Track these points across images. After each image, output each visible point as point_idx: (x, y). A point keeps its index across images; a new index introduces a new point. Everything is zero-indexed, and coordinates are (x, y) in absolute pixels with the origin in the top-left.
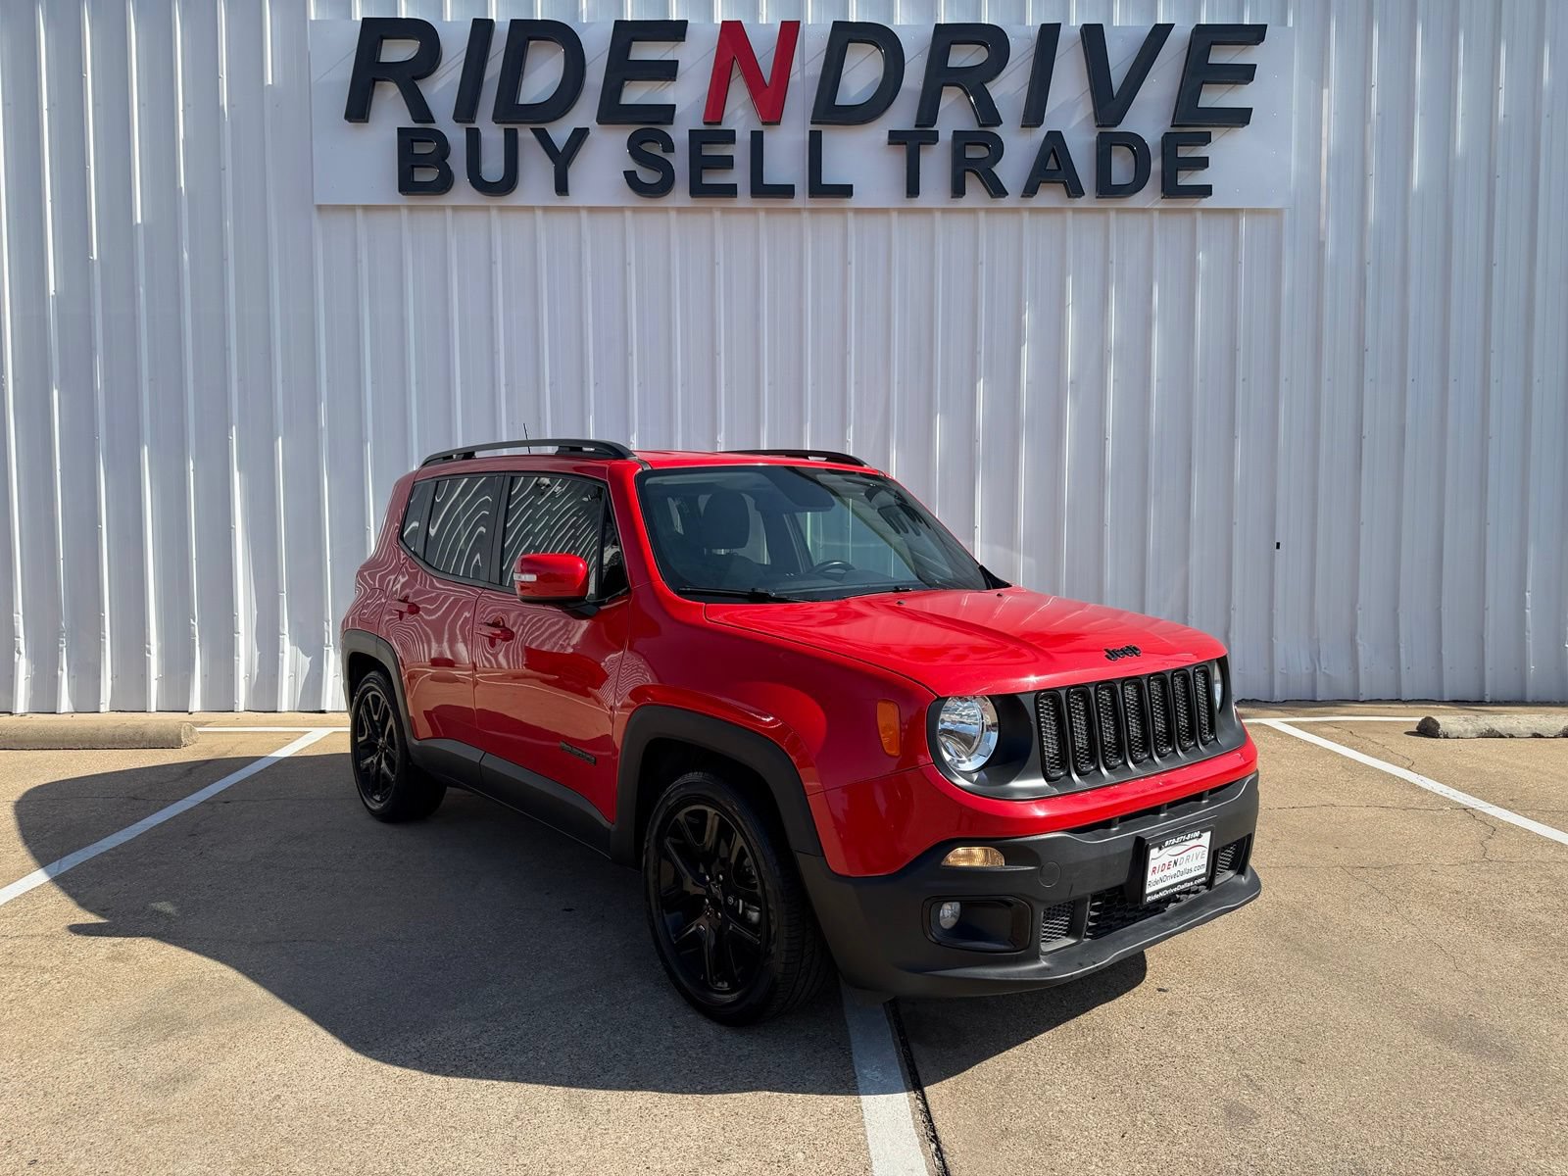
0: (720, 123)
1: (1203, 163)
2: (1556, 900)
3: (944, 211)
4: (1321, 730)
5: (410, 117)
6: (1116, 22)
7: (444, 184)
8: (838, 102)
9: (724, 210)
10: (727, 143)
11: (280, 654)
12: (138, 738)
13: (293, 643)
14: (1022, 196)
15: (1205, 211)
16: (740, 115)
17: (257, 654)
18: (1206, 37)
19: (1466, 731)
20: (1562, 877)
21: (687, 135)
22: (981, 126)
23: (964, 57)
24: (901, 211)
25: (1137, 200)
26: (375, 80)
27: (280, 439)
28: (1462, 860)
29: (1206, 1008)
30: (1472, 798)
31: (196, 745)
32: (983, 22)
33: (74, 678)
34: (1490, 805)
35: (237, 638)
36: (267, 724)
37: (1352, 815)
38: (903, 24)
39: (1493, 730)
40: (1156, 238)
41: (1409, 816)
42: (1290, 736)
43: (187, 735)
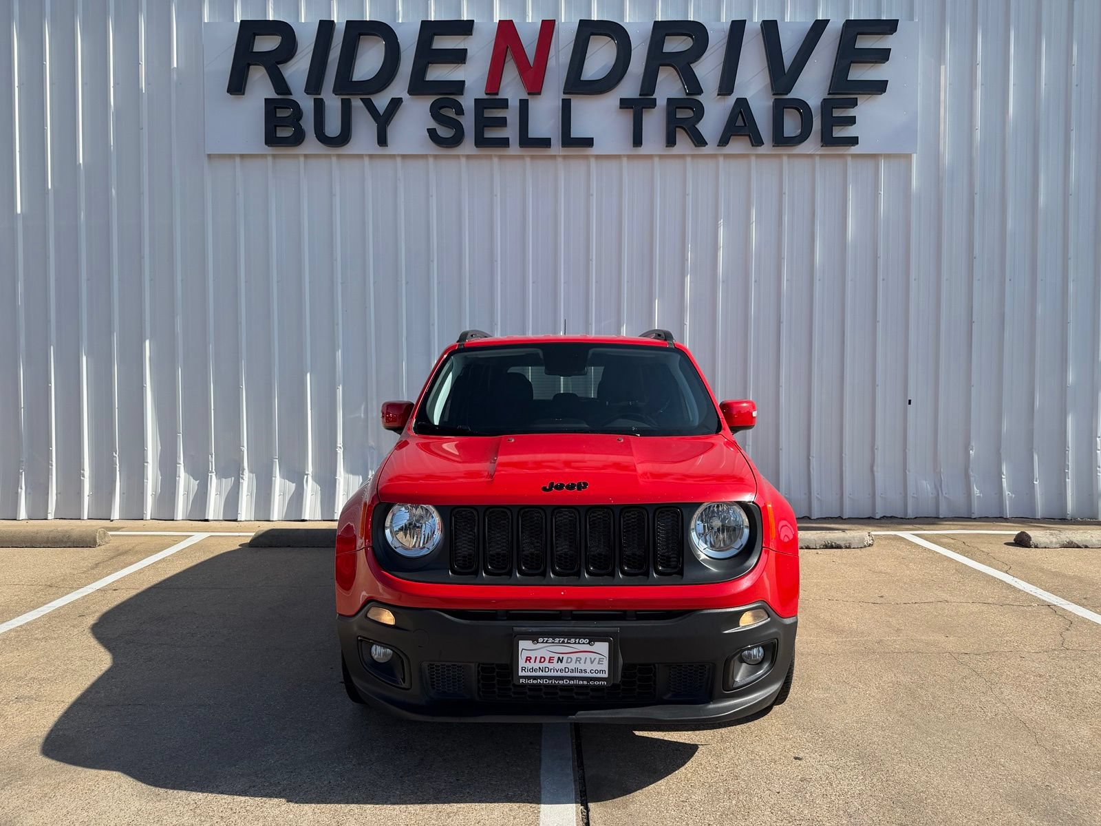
0: (497, 94)
1: (852, 121)
3: (662, 157)
4: (941, 540)
5: (273, 90)
6: (787, 19)
7: (298, 139)
8: (583, 78)
9: (501, 157)
10: (503, 108)
11: (177, 479)
12: (65, 540)
13: (186, 470)
14: (718, 146)
15: (854, 156)
16: (512, 88)
17: (160, 478)
18: (854, 28)
19: (1051, 542)
21: (473, 103)
22: (687, 94)
23: (675, 45)
24: (629, 157)
25: (802, 149)
26: (249, 65)
28: (1045, 648)
29: (832, 776)
30: (1055, 596)
31: (108, 545)
32: (689, 19)
33: (30, 494)
34: (1069, 602)
35: (147, 467)
36: (162, 530)
37: (961, 609)
38: (631, 21)
39: (1072, 542)
40: (818, 175)
41: (1005, 611)
42: (917, 545)
43: (102, 539)
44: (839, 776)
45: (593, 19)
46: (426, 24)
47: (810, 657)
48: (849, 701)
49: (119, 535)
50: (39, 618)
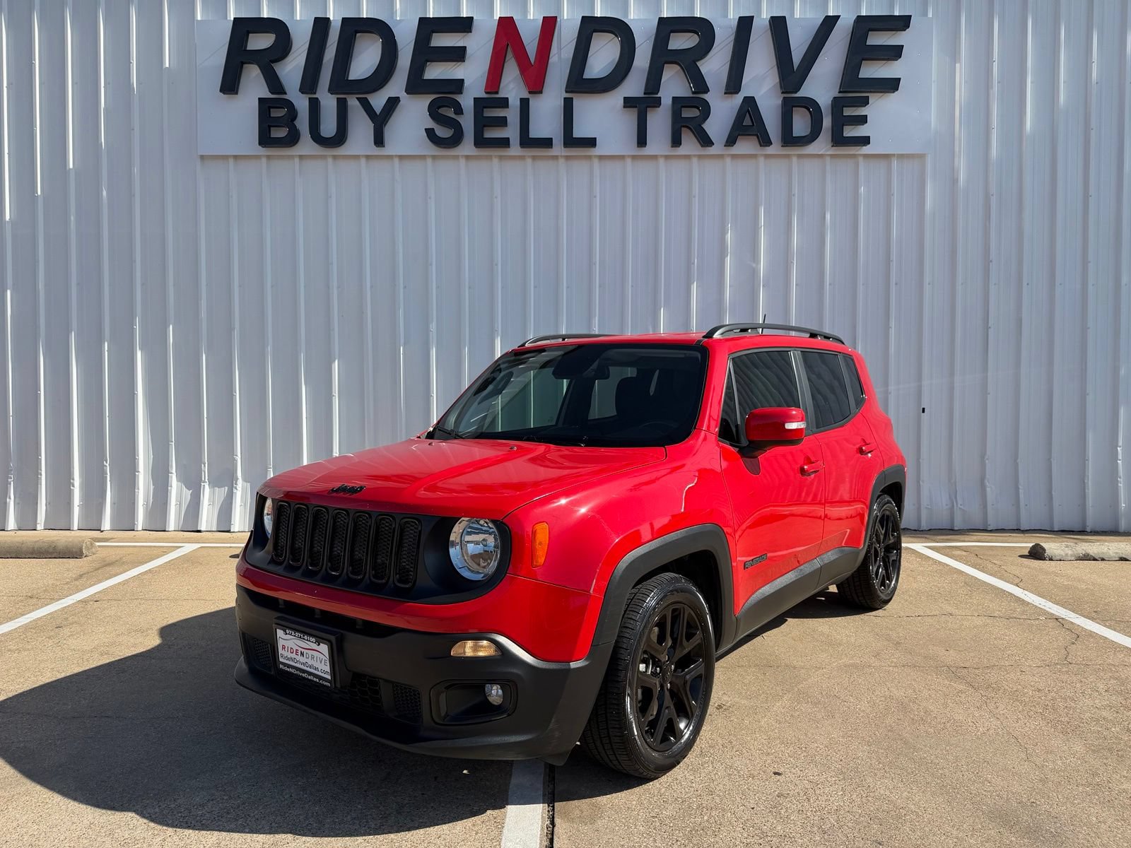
0: (497, 93)
1: (863, 120)
2: (1120, 699)
3: (667, 157)
4: (953, 553)
5: (267, 89)
6: (797, 15)
7: (292, 139)
8: (585, 76)
9: (501, 158)
10: (503, 107)
11: (169, 488)
12: (51, 550)
13: (179, 480)
14: (725, 146)
15: (866, 156)
16: (512, 87)
17: (152, 487)
18: (865, 25)
19: (1067, 555)
20: (1127, 678)
21: (472, 102)
22: (693, 93)
23: (681, 42)
24: (634, 157)
25: (812, 149)
26: (243, 63)
27: (171, 326)
28: (1047, 662)
29: (810, 791)
30: (1065, 610)
31: (94, 556)
32: (696, 16)
33: (19, 504)
34: (1078, 616)
35: (138, 475)
36: (154, 541)
37: (965, 623)
38: (636, 18)
39: (1088, 555)
40: (829, 176)
41: (1011, 625)
42: (928, 557)
43: (88, 549)
44: (818, 792)
45: (596, 15)
46: (424, 22)
47: (803, 671)
48: (837, 715)
49: (108, 546)
50: (15, 629)
